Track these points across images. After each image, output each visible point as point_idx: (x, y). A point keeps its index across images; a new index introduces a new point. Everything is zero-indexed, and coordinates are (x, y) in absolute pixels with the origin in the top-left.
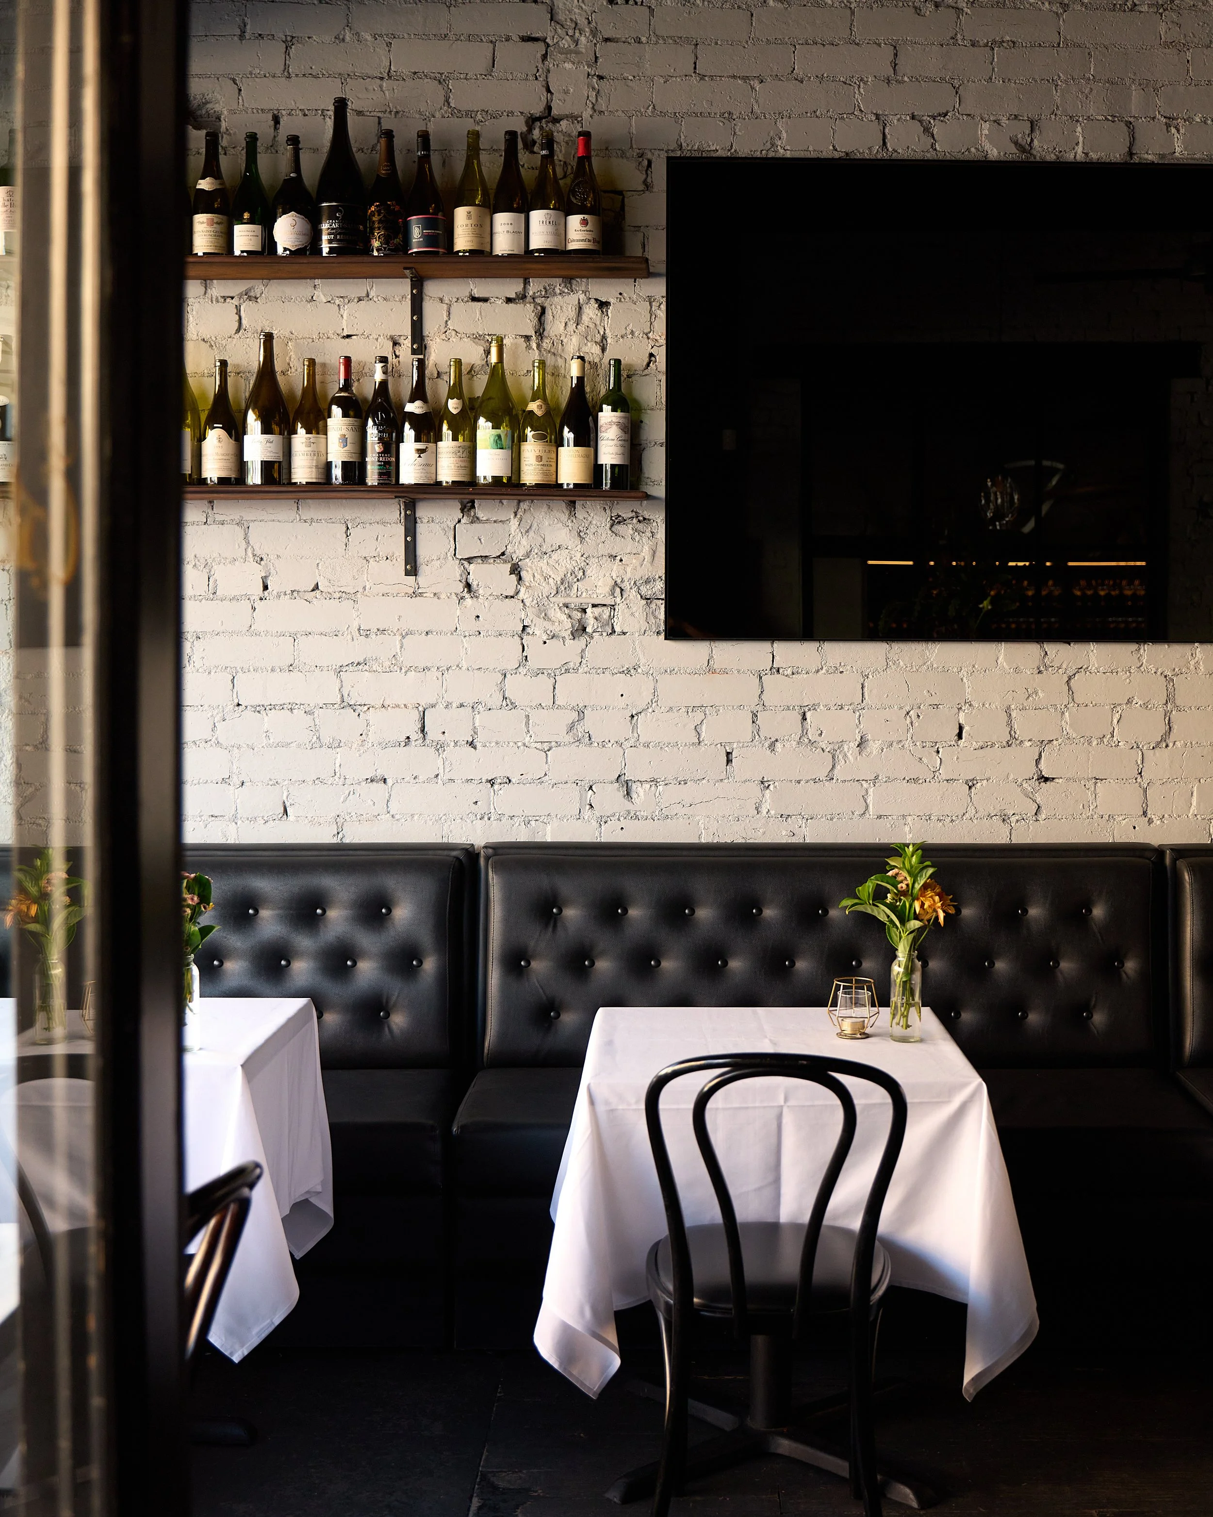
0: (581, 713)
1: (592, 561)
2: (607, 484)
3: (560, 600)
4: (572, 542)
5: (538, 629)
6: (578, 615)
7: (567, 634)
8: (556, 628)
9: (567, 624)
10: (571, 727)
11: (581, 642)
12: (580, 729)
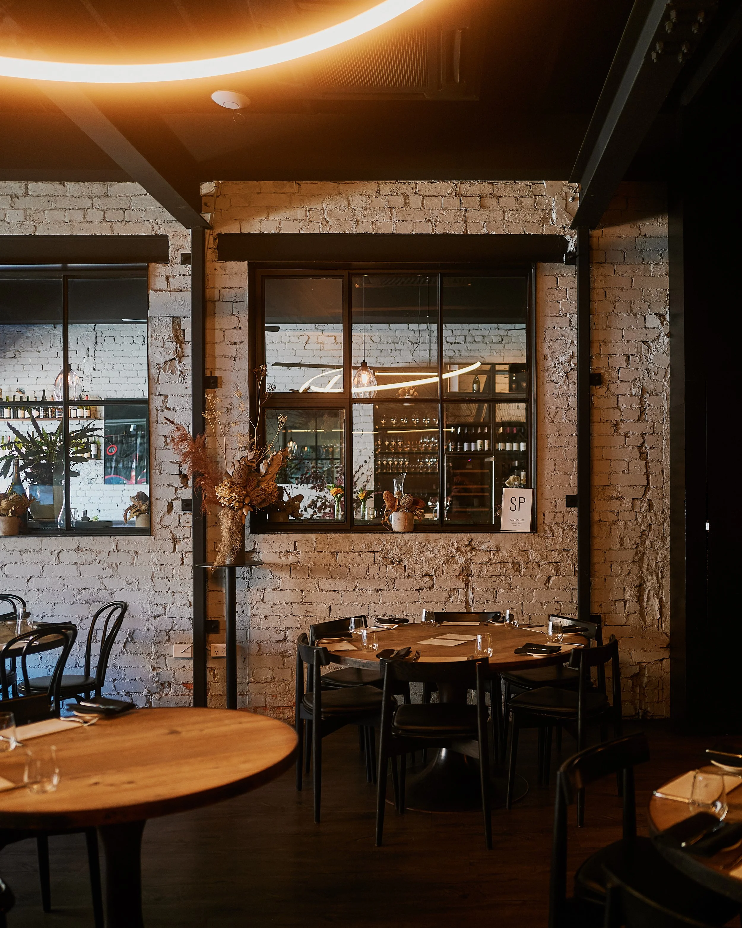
0: (91, 498)
1: (92, 471)
2: (93, 457)
3: (87, 477)
4: (88, 467)
5: (83, 483)
6: (90, 480)
7: (88, 484)
8: (86, 483)
9: (88, 482)
10: (89, 500)
11: (91, 485)
12: (91, 501)
